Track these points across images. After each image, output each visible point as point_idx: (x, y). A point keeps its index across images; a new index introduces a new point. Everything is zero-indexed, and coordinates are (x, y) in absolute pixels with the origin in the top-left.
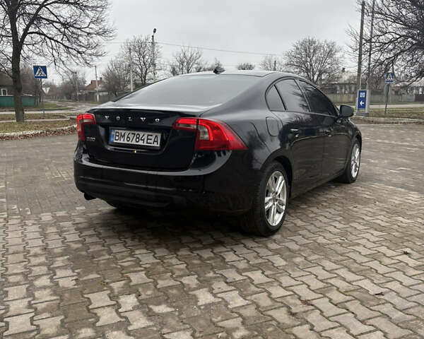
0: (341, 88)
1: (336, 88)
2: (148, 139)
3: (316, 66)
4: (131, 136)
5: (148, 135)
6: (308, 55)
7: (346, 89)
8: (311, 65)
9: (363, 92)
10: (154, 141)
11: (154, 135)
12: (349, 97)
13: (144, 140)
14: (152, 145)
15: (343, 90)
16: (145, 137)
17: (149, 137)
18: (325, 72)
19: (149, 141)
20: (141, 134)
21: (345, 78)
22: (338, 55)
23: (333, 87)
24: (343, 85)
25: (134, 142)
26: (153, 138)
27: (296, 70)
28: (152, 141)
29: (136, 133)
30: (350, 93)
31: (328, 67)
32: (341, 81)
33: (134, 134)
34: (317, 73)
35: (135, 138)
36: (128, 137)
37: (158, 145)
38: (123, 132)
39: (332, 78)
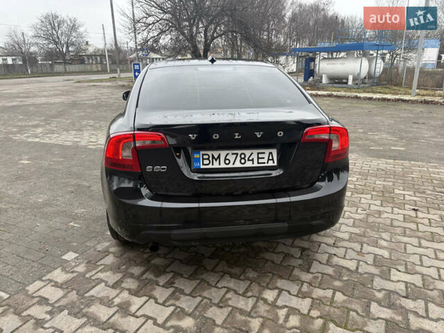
0: (89, 59)
1: (84, 59)
2: (258, 158)
3: (63, 39)
4: (232, 158)
5: (258, 154)
6: (53, 28)
7: (92, 60)
8: (58, 38)
9: (137, 64)
10: (269, 160)
11: (267, 151)
12: (97, 67)
13: (253, 160)
14: (266, 165)
15: (91, 61)
16: (255, 156)
17: (260, 156)
18: (73, 44)
19: (260, 161)
20: (248, 153)
21: (91, 50)
22: (81, 30)
23: (81, 58)
24: (90, 56)
25: (238, 165)
26: (266, 156)
27: (45, 42)
28: (265, 160)
29: (240, 152)
30: (97, 63)
31: (74, 39)
32: (88, 53)
33: (237, 154)
34: (65, 46)
35: (239, 158)
36: (226, 159)
37: (276, 164)
38: (216, 154)
39: (79, 50)
